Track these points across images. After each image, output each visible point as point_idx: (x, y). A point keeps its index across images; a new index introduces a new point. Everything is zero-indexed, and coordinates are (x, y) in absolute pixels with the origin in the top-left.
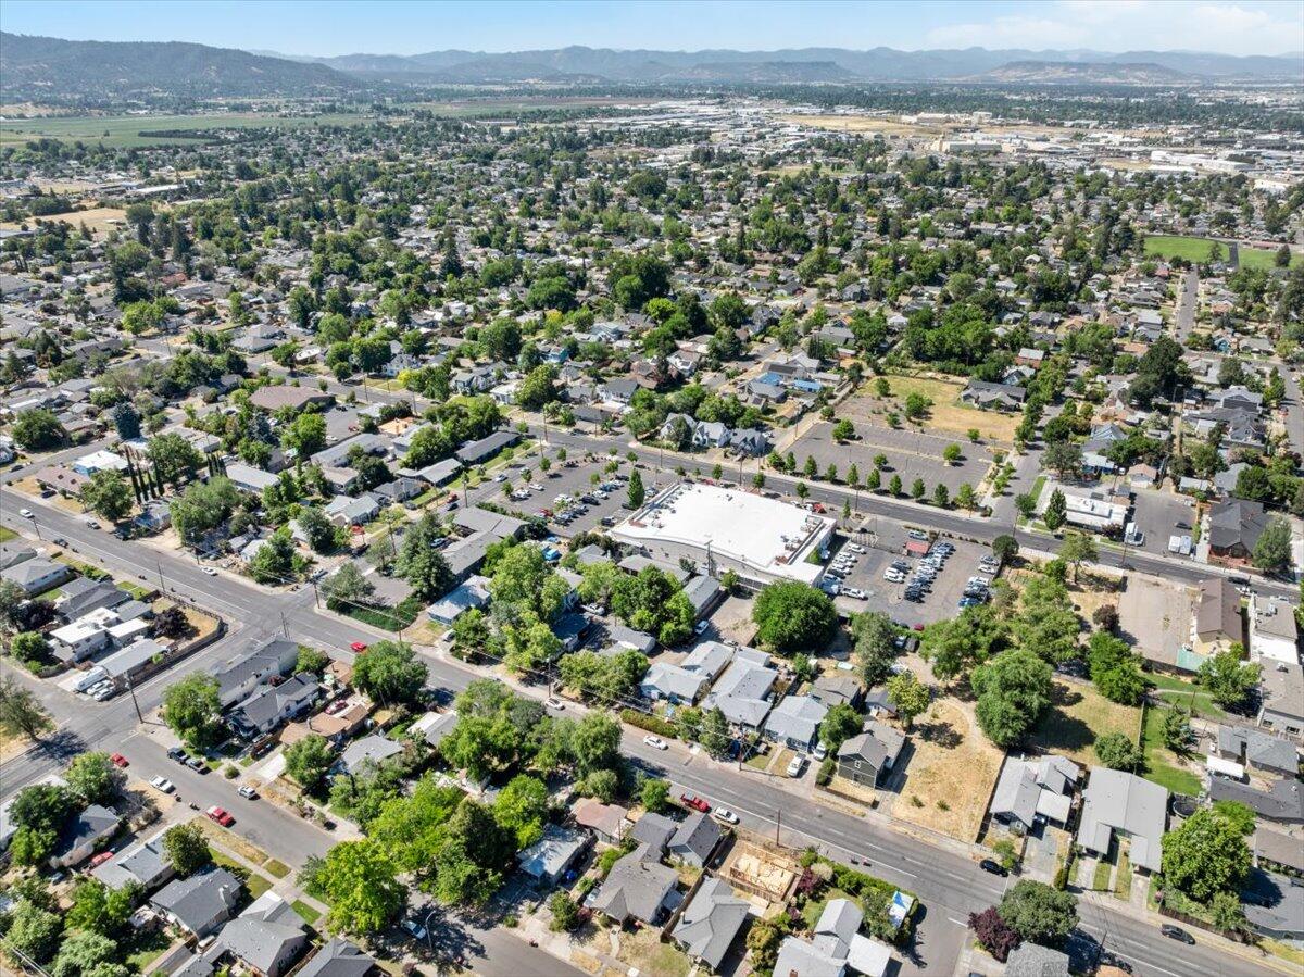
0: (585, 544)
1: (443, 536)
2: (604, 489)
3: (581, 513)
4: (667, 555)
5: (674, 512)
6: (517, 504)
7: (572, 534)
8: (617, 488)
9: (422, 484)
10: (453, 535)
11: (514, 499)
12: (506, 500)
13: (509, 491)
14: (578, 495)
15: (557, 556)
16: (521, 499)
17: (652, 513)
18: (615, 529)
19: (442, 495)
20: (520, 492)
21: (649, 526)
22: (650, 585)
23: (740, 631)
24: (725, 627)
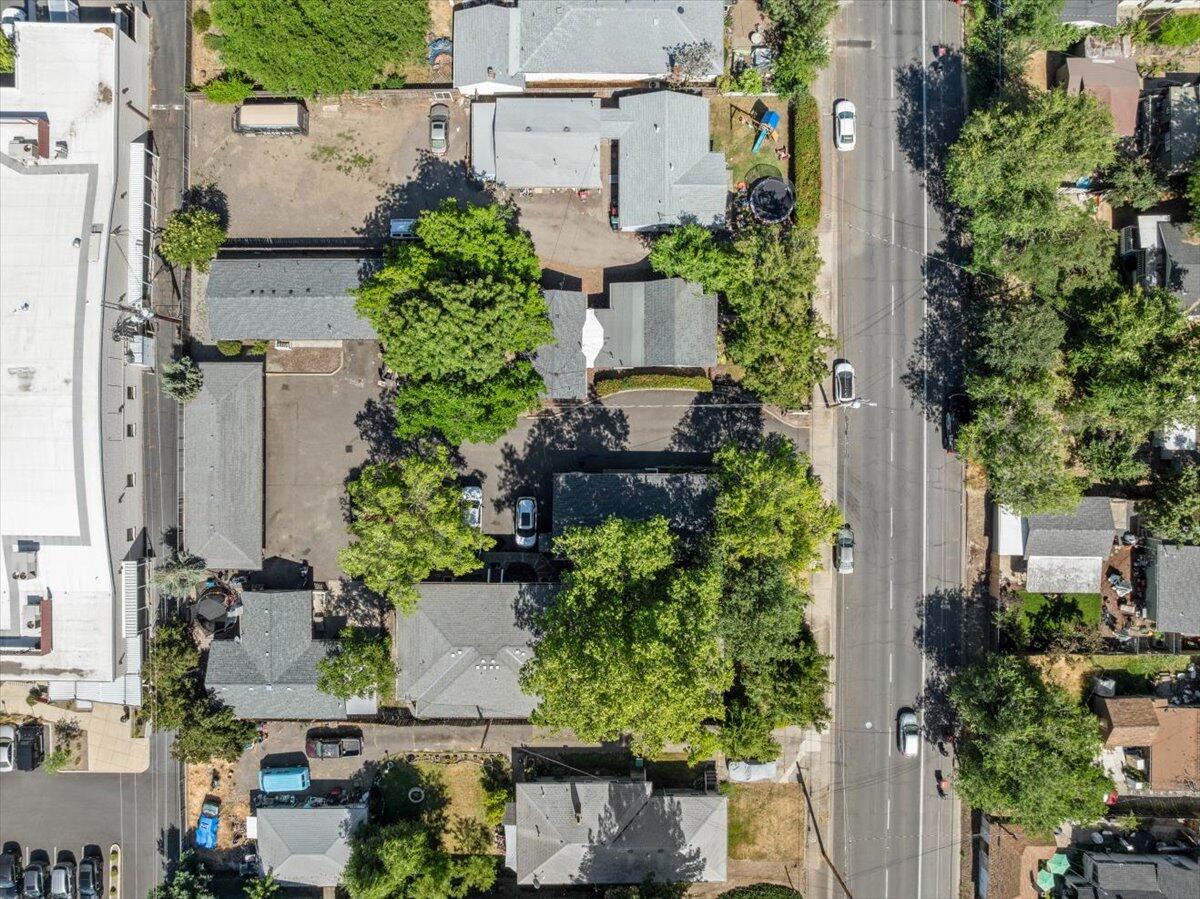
23: (367, 147)
24: (372, 186)
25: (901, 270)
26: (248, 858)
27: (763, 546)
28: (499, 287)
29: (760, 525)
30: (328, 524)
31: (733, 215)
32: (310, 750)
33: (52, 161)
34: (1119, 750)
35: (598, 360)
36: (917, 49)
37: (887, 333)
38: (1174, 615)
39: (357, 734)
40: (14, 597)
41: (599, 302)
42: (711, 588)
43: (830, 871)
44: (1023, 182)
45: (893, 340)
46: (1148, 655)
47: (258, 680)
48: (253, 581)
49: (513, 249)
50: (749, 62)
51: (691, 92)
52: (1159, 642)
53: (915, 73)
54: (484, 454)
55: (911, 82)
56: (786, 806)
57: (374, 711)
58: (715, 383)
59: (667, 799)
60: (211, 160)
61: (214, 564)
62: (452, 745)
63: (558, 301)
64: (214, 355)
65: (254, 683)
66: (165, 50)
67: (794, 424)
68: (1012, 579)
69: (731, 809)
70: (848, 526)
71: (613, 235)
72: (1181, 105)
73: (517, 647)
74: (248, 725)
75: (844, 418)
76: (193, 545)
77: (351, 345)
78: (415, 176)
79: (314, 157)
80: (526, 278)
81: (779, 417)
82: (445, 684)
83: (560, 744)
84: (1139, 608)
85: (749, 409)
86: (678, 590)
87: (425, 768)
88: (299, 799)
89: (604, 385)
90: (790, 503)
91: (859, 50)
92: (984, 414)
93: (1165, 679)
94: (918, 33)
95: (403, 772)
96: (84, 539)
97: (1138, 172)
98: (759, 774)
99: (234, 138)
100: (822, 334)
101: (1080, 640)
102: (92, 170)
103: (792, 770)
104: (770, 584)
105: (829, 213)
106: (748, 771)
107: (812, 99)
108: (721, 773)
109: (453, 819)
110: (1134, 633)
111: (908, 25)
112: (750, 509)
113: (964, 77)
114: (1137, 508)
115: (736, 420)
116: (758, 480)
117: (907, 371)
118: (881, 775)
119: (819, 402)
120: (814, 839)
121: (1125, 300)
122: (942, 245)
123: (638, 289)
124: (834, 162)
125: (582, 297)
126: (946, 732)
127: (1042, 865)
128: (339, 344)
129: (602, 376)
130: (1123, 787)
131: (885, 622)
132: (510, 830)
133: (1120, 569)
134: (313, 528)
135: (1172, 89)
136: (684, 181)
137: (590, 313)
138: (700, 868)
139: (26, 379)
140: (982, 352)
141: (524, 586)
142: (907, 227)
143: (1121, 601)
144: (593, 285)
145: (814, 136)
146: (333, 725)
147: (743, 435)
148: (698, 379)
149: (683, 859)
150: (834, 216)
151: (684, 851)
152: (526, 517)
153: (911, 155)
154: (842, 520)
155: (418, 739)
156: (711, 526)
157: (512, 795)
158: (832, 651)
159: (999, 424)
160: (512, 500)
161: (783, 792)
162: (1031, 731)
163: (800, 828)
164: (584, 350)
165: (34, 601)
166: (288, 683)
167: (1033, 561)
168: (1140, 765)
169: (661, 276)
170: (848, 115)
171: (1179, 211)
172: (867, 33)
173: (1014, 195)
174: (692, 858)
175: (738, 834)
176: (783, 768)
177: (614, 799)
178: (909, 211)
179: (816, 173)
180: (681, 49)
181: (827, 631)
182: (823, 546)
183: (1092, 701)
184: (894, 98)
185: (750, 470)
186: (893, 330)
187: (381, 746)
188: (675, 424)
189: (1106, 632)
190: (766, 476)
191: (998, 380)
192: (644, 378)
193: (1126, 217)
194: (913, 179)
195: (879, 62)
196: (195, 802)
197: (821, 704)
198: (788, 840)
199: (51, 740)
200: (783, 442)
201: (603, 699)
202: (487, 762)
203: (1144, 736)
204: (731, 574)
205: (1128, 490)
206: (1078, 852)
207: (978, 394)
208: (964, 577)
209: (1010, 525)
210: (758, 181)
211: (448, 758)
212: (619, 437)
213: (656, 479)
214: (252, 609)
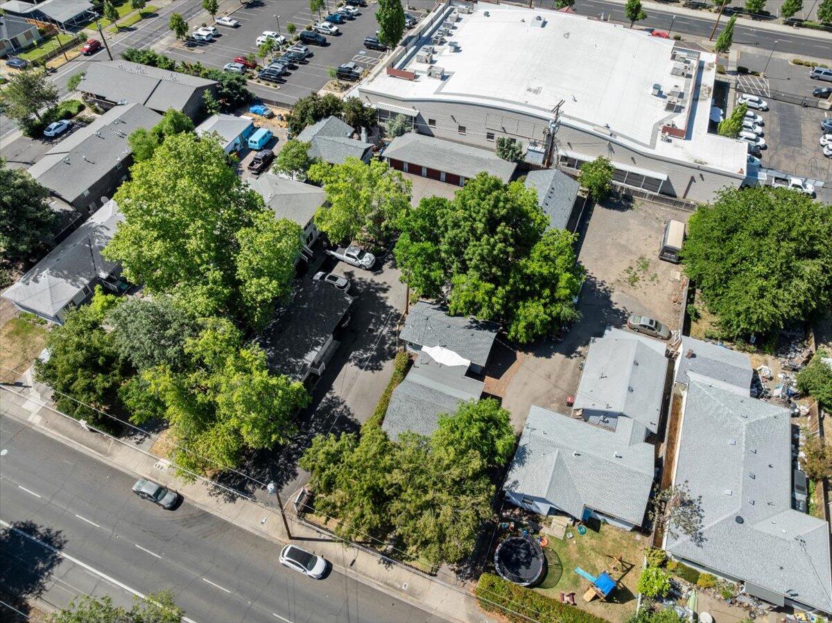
0: (317, 117)
1: (68, 115)
2: (333, 20)
3: (303, 59)
4: (462, 129)
5: (457, 49)
6: (198, 50)
7: (293, 99)
8: (351, 18)
9: (37, 25)
10: (88, 113)
11: (192, 43)
12: (180, 45)
13: (181, 28)
14: (292, 30)
15: (270, 141)
16: (203, 43)
17: (422, 53)
18: (364, 85)
19: (75, 43)
20: (200, 31)
21: (424, 77)
22: (492, 224)
23: (644, 287)
24: (613, 279)
33: (660, 134)
35: (427, 355)
59: (87, 282)
60: (650, 211)
63: (485, 340)
76: (411, 135)
79: (642, 258)
96: (439, 93)
125: (481, 364)
137: (467, 362)
139: (534, 91)
164: (438, 348)
180: (697, 512)
188: (348, 403)
212: (361, 361)
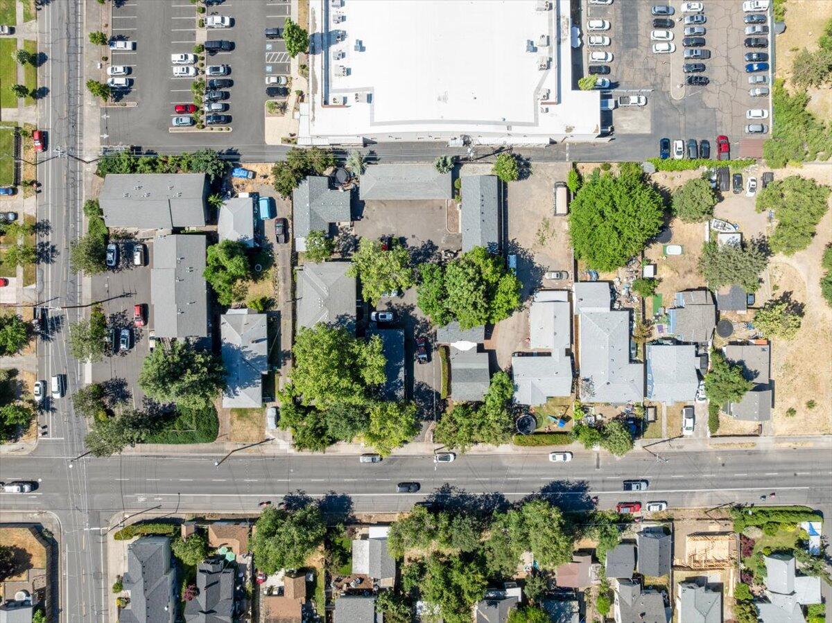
23: (549, 243)
24: (532, 246)
25: (496, 482)
26: (229, 192)
27: (375, 422)
28: (483, 310)
29: (383, 421)
30: (380, 228)
31: (520, 407)
32: (278, 220)
33: (540, 106)
34: (282, 584)
35: (454, 348)
36: (596, 489)
37: (468, 477)
38: (343, 606)
39: (286, 241)
40: (346, 91)
41: (480, 348)
42: (357, 400)
43: (227, 455)
44: (532, 532)
45: (464, 479)
46: (324, 596)
47: (311, 200)
48: (355, 193)
49: (501, 312)
50: (589, 414)
51: (573, 388)
52: (330, 602)
53: (586, 489)
54: (413, 297)
55: (582, 487)
56: (255, 434)
57: (297, 250)
58: (445, 400)
59: (260, 381)
60: (543, 171)
61: (362, 178)
62: (281, 284)
63: (480, 330)
64: (455, 176)
65: (310, 198)
66: (593, 149)
67: (427, 435)
68: (358, 534)
69: (253, 409)
70: (381, 459)
71: (510, 354)
72: (570, 606)
73: (329, 316)
74: (289, 193)
75: (430, 457)
76: (370, 169)
77: (460, 237)
78: (537, 265)
79: (544, 219)
80: (488, 319)
81: (430, 428)
82: (312, 284)
83: (282, 332)
84: (345, 592)
85: (433, 415)
86: (356, 387)
87: (271, 271)
88: (256, 215)
89: (443, 351)
90: (393, 433)
91: (595, 463)
92: (432, 517)
93: (313, 604)
94: (603, 490)
95: (269, 262)
96: (373, 124)
97: (540, 587)
98: (270, 421)
99: (553, 182)
100: (466, 447)
101: (332, 564)
102: (536, 124)
103: (271, 436)
104: (359, 425)
105: (522, 450)
106: (272, 417)
107: (572, 442)
108: (270, 404)
109: (248, 284)
110: (334, 590)
111: (607, 485)
112: (390, 417)
113: (584, 511)
114: (390, 588)
115: (428, 409)
116: (403, 419)
117: (450, 486)
118: (268, 476)
119: (437, 446)
120: (239, 447)
121: (480, 576)
122: (507, 502)
123: (486, 366)
124: (545, 452)
125: (482, 341)
126: (289, 506)
127: (230, 549)
128: (460, 232)
129: (447, 349)
130: (264, 587)
131: (338, 477)
132: (245, 311)
133: (363, 584)
134: (378, 220)
135: (577, 602)
136: (533, 386)
137: (475, 345)
138: (229, 396)
139: (443, 99)
140: (459, 516)
141: (355, 318)
142: (516, 485)
143: (348, 585)
144: (488, 345)
145: (554, 443)
146: (290, 230)
147: (422, 413)
148: (446, 393)
149: (234, 389)
150: (520, 452)
151: (238, 389)
152: (384, 316)
153: (548, 487)
154: (385, 456)
155: (284, 269)
156: (382, 400)
157: (260, 312)
158: (327, 454)
159: (427, 522)
160: (392, 310)
161: (262, 433)
162: (297, 539)
163: (246, 440)
164: (458, 342)
165: (345, 100)
166: (310, 213)
167: (367, 543)
168: (275, 593)
169: (491, 376)
170: (565, 458)
171: (522, 606)
172: (603, 467)
173: (526, 528)
174: (234, 392)
175: (242, 413)
176: (272, 432)
177: (260, 358)
178: (522, 486)
179: (538, 444)
180: (591, 383)
181: (334, 451)
182: (373, 448)
183: (303, 571)
184: (574, 479)
185: (407, 416)
186: (469, 479)
187: (280, 252)
188: (426, 383)
189: (334, 578)
190: (404, 423)
191: (447, 523)
192: (446, 368)
193: (521, 583)
194: (537, 488)
195: (590, 472)
196: (253, 167)
197: (305, 446)
198: (240, 436)
199: (280, 100)
200: (419, 430)
201: (316, 358)
202: (274, 300)
203: (289, 593)
204: (363, 408)
205: (398, 585)
206: (234, 566)
207: (441, 515)
208: (359, 513)
209: (383, 532)
210: (535, 418)
211: (275, 282)
213: (402, 375)
214: (342, 196)
